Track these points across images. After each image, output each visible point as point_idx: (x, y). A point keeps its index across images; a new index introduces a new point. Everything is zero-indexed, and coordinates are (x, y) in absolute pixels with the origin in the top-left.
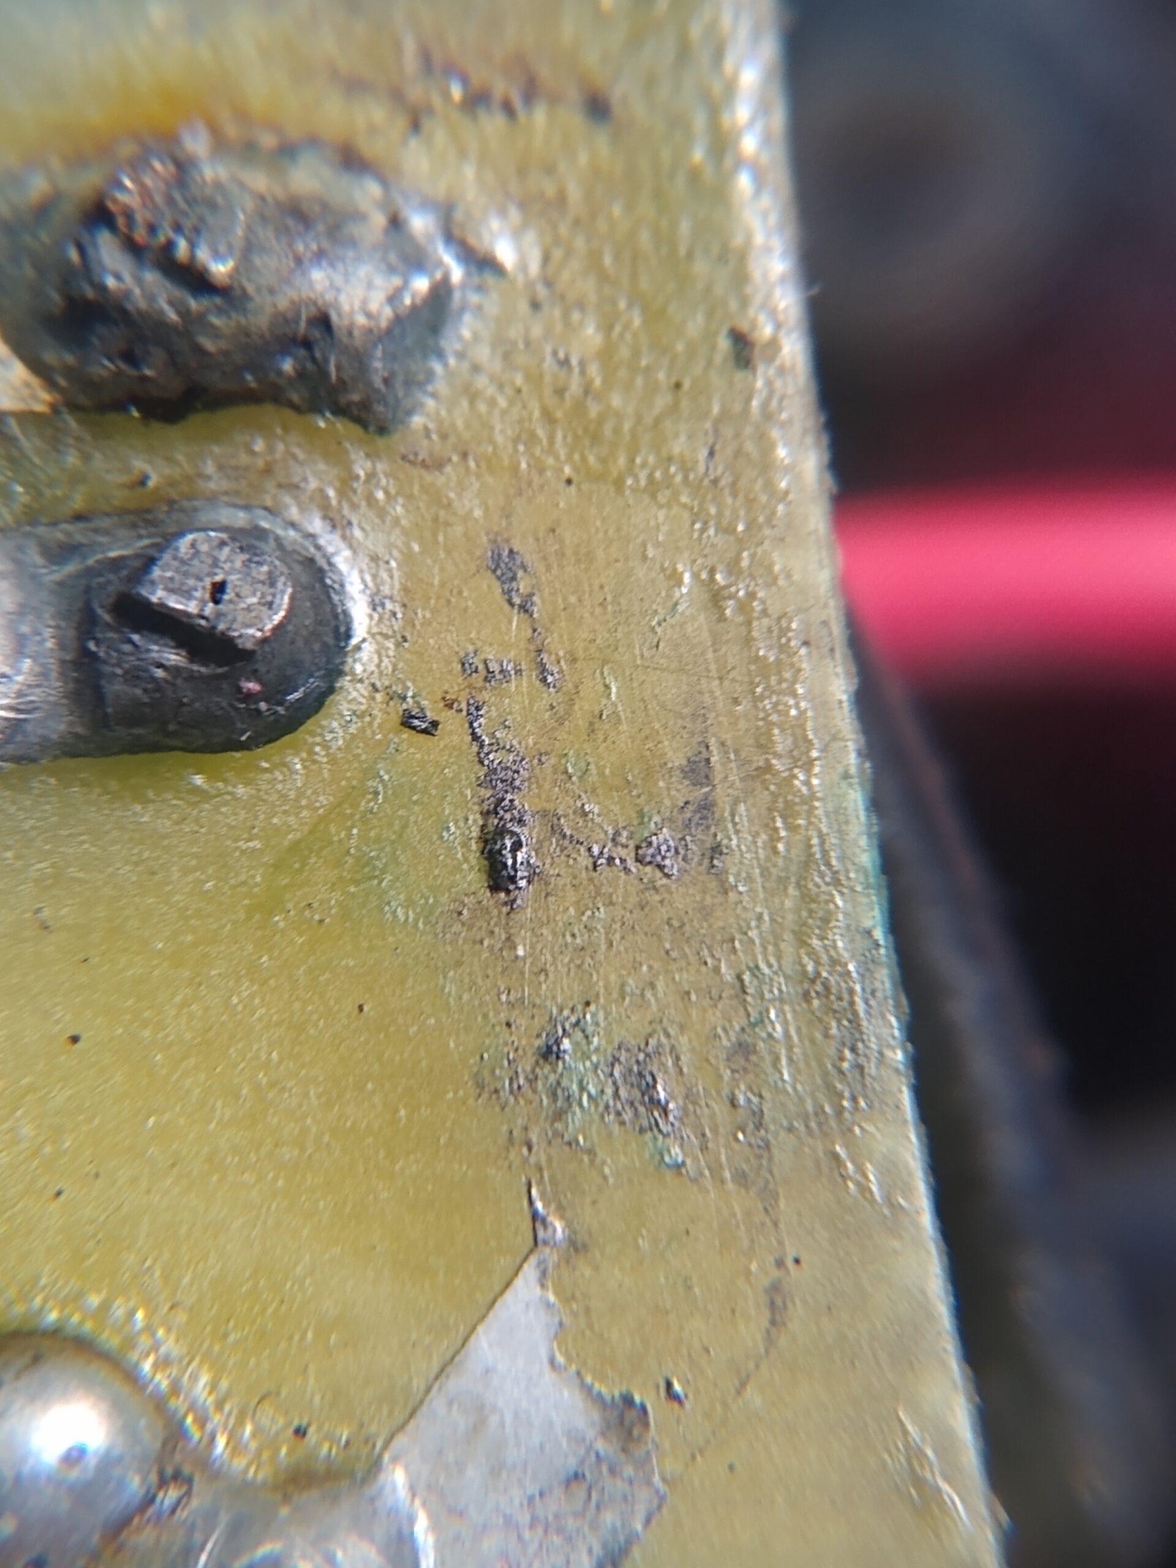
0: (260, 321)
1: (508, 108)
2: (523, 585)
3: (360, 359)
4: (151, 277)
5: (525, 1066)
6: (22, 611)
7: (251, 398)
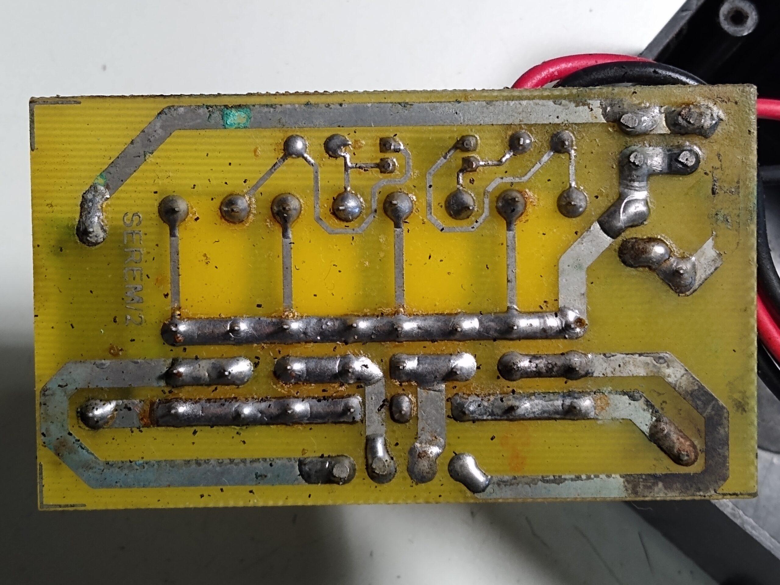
0: (695, 127)
1: (726, 102)
2: (721, 158)
3: (706, 131)
4: (684, 121)
5: (713, 215)
6: (664, 157)
7: (693, 134)
